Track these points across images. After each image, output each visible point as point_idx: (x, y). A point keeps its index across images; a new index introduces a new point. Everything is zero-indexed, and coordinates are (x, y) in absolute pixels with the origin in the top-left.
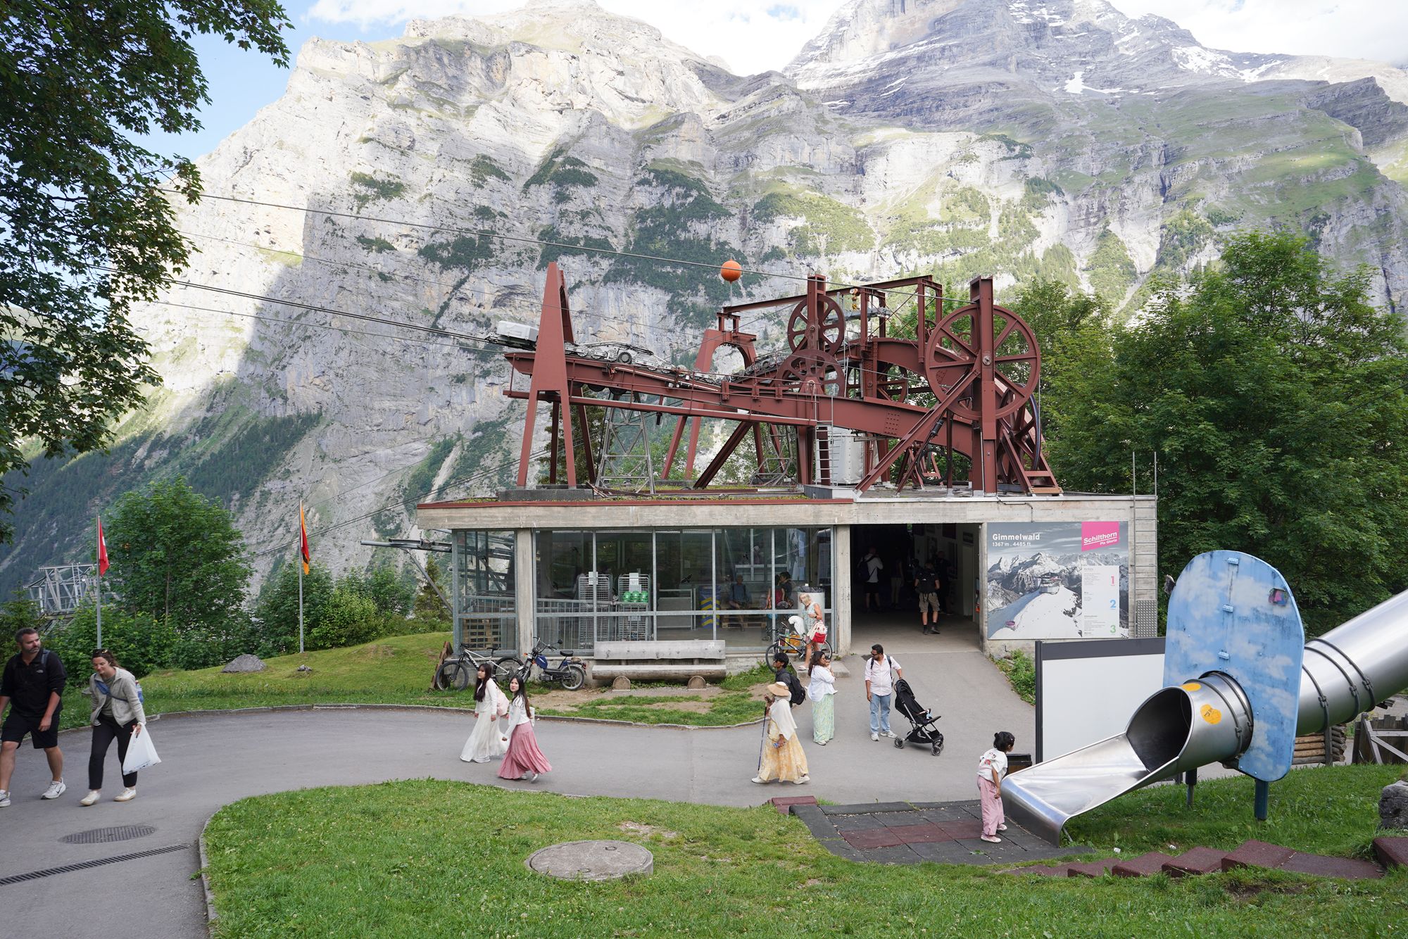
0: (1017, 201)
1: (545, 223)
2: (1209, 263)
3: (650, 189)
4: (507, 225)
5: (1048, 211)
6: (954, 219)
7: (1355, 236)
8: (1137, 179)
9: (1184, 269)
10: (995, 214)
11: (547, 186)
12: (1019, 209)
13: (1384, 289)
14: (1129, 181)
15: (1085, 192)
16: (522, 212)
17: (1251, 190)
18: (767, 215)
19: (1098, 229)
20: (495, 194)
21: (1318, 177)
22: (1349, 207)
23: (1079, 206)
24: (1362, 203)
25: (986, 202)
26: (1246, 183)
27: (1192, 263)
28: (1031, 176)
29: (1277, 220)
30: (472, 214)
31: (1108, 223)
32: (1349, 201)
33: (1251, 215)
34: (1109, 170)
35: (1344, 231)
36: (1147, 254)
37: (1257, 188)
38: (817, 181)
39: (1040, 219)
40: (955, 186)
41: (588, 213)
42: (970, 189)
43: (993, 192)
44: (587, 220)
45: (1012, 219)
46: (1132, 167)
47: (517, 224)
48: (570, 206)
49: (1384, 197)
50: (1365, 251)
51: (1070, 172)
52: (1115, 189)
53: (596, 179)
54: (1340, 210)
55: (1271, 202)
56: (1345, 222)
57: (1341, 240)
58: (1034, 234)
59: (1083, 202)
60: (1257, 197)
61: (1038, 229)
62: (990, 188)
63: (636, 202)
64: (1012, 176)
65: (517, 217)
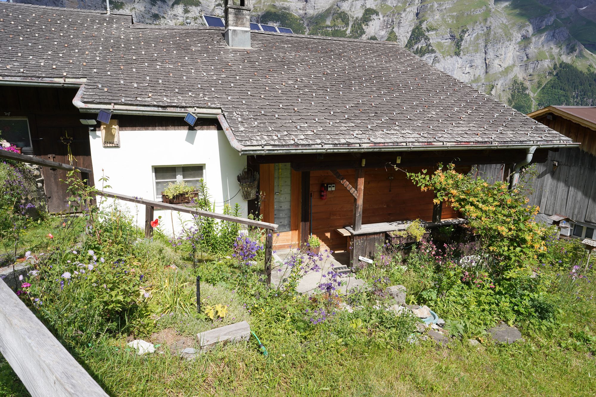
0: (359, 18)
1: (180, 21)
2: (422, 47)
3: (221, 8)
4: (166, 22)
5: (370, 23)
6: (335, 26)
7: (477, 38)
8: (408, 10)
9: (413, 49)
10: (351, 24)
11: (181, 5)
12: (359, 22)
13: (484, 58)
14: (405, 11)
15: (387, 14)
16: (171, 16)
17: (448, 16)
18: (266, 21)
19: (389, 30)
20: (160, 9)
21: (471, 13)
22: (477, 26)
23: (384, 21)
24: (482, 24)
25: (348, 18)
26: (447, 13)
27: (415, 47)
28: (368, 7)
29: (451, 30)
30: (151, 17)
31: (393, 28)
32: (477, 24)
33: (443, 27)
34: (399, 4)
35: (474, 35)
36: (404, 41)
37: (450, 16)
38: (288, 5)
39: (366, 26)
40: (338, 11)
41: (197, 18)
42: (343, 12)
43: (352, 14)
44: (196, 21)
45: (356, 26)
46: (408, 4)
47: (170, 21)
48: (189, 15)
49: (490, 22)
50: (479, 44)
51: (385, 5)
52: (399, 14)
53: (200, 3)
54: (474, 27)
55: (453, 22)
56: (474, 32)
57: (472, 39)
58: (363, 32)
59: (386, 18)
60: (449, 19)
61: (365, 31)
62: (351, 12)
63: (216, 13)
64: (360, 7)
65: (170, 18)
